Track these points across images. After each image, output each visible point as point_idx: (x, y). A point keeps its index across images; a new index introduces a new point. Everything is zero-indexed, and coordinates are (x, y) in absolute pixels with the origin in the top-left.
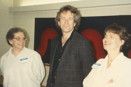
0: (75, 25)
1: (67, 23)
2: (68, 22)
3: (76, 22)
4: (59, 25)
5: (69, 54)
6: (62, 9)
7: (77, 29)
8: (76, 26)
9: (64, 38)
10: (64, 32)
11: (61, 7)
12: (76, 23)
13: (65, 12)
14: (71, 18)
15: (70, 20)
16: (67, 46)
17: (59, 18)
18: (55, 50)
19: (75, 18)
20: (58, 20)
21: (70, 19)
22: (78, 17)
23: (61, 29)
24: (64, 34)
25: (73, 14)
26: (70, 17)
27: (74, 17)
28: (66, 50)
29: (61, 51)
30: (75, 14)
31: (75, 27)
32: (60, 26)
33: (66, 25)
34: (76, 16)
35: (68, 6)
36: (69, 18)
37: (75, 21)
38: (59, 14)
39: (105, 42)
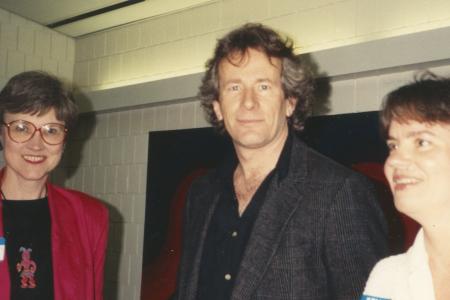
0: (289, 110)
1: (249, 104)
2: (255, 100)
3: (295, 95)
4: (220, 118)
5: (276, 245)
6: (226, 46)
7: (302, 128)
8: (298, 112)
9: (248, 174)
10: (244, 146)
11: (221, 37)
12: (294, 101)
13: (237, 56)
14: (268, 80)
15: (265, 88)
16: (266, 209)
17: (216, 85)
18: (204, 234)
19: (286, 77)
20: (212, 96)
21: (265, 84)
22: (301, 71)
23: (227, 133)
24: (244, 153)
25: (275, 60)
26: (262, 77)
27: (283, 74)
28: (261, 225)
29: (235, 234)
30: (286, 61)
31: (290, 120)
32: (223, 121)
33: (249, 116)
34: (292, 70)
35: (252, 28)
36: (261, 81)
37: (288, 94)
38: (213, 70)
39: (396, 178)
